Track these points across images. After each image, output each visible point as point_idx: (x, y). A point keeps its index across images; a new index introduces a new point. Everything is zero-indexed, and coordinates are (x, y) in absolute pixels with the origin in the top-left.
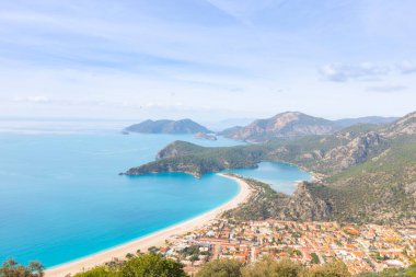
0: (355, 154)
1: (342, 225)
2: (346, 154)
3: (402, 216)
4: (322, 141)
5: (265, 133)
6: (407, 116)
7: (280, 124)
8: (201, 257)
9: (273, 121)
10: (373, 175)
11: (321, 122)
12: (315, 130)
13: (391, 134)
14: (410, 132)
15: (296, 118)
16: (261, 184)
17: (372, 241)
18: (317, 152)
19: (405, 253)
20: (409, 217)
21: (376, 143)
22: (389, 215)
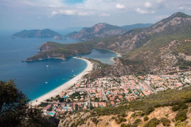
0: (136, 43)
1: (137, 76)
2: (131, 43)
3: (160, 69)
4: (119, 38)
5: (90, 35)
6: (156, 24)
7: (97, 30)
8: (82, 96)
9: (93, 28)
10: (145, 53)
11: (116, 28)
12: (113, 32)
13: (150, 33)
14: (158, 31)
15: (105, 26)
16: (96, 61)
17: (150, 81)
18: (118, 43)
19: (164, 84)
20: (163, 70)
21: (144, 38)
22: (155, 70)
